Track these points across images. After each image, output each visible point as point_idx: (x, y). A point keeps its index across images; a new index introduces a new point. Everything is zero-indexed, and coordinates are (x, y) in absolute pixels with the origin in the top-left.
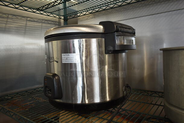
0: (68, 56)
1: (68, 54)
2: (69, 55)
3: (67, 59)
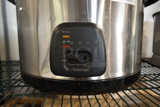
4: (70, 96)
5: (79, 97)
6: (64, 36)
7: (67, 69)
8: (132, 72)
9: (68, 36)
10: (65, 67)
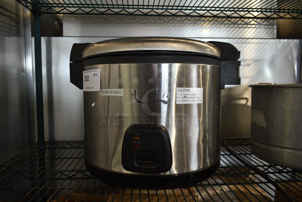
0: (188, 93)
1: (188, 88)
2: (189, 90)
3: (185, 97)
4: (139, 190)
5: (148, 192)
6: (135, 138)
7: (137, 166)
8: (209, 165)
9: (138, 138)
10: (135, 163)
